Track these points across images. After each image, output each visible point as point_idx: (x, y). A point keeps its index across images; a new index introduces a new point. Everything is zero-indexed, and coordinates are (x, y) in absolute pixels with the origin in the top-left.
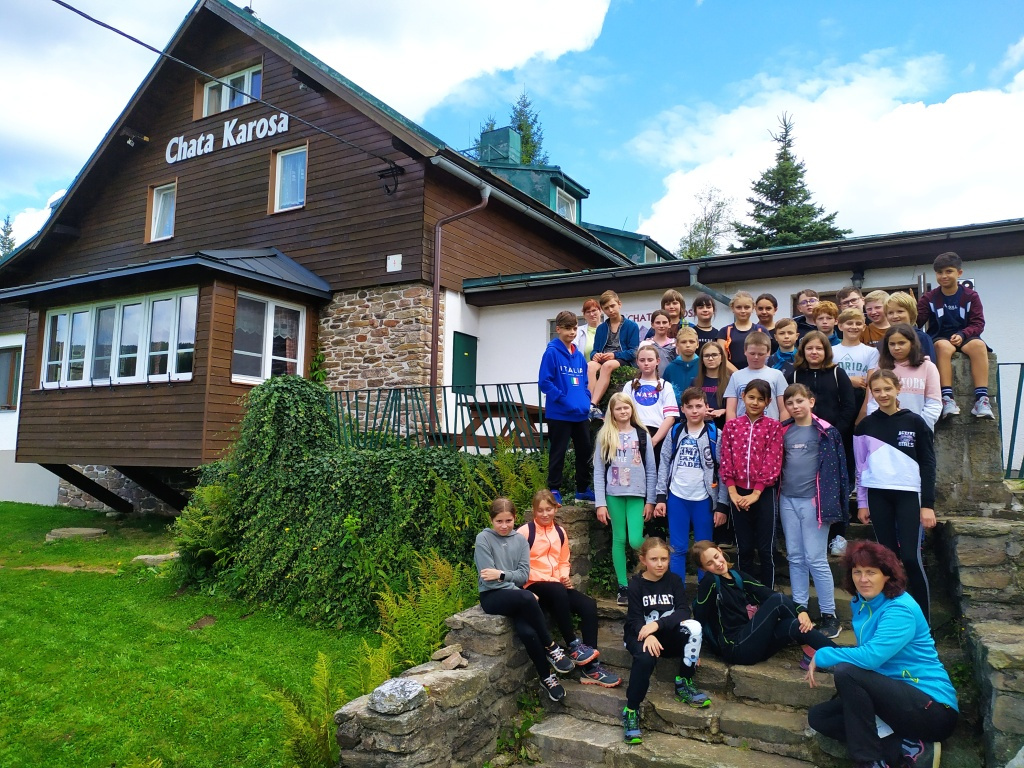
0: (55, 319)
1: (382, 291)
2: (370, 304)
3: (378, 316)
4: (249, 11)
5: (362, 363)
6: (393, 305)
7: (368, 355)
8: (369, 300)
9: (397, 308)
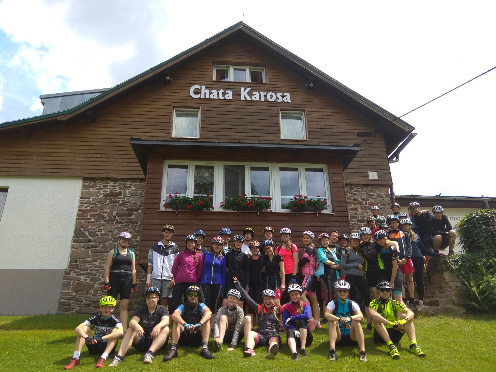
1: (365, 188)
3: (364, 200)
5: (356, 222)
6: (373, 195)
7: (360, 218)
8: (355, 191)
9: (376, 197)
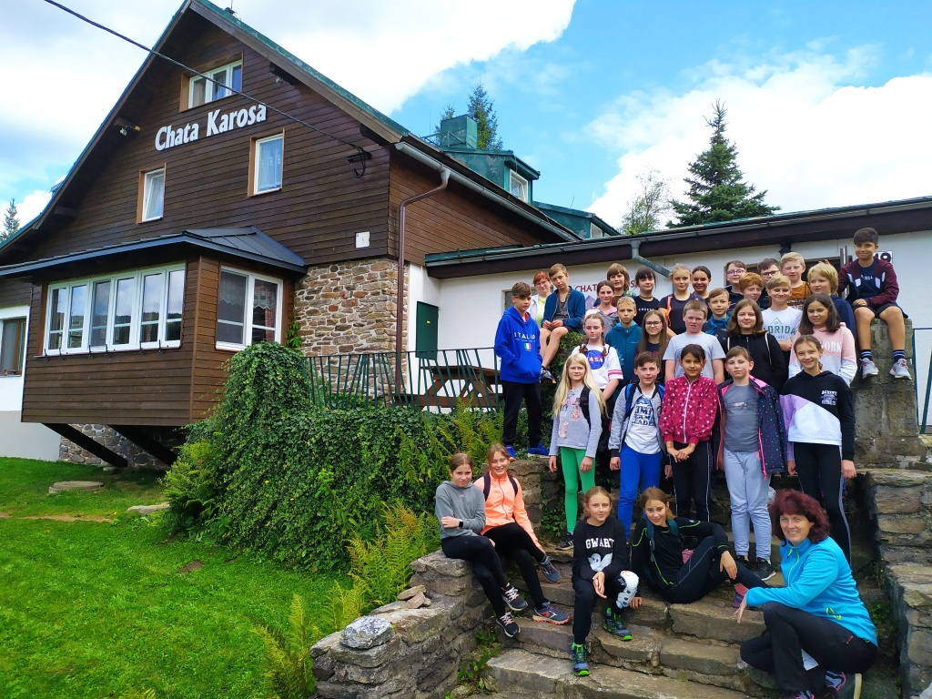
0: (56, 293)
1: (352, 265)
2: (341, 277)
3: (348, 288)
4: (230, 11)
5: (334, 331)
6: (362, 278)
7: (339, 324)
8: (339, 274)
9: (366, 280)
